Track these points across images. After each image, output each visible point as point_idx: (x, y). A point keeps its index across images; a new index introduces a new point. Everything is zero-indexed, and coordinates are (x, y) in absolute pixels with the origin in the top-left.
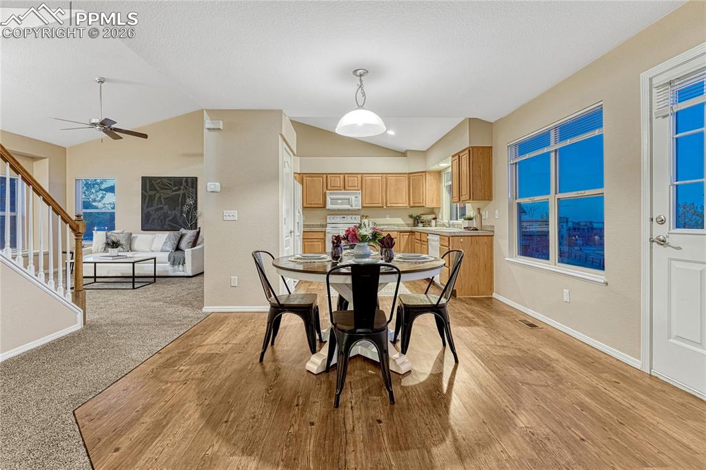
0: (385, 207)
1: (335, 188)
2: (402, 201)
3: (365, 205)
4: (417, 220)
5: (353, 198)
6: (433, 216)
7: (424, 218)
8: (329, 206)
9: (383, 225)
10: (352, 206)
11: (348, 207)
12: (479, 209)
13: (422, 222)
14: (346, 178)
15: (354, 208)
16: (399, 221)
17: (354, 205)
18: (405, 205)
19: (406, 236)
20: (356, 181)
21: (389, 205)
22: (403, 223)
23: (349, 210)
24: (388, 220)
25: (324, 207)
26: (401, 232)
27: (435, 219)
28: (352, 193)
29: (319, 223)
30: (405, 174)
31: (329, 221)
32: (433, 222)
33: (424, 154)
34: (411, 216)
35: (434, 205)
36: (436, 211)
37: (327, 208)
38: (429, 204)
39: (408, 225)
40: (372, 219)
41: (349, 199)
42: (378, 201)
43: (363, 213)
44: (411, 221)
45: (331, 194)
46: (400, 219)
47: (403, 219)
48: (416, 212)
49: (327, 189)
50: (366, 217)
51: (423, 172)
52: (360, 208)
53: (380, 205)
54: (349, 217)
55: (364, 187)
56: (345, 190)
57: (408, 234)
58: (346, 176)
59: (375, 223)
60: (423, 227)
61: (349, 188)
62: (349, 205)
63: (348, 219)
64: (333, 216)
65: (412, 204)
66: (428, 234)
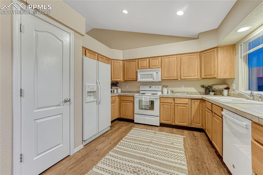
0: (179, 79)
1: (143, 68)
2: (195, 74)
3: (164, 78)
4: (208, 90)
5: (155, 73)
6: (226, 86)
7: (216, 87)
8: (139, 79)
9: (178, 92)
10: (154, 79)
11: (151, 80)
13: (213, 91)
14: (151, 60)
15: (155, 80)
16: (193, 90)
18: (197, 77)
19: (197, 103)
20: (157, 61)
21: (183, 78)
22: (196, 91)
23: (153, 82)
24: (183, 89)
25: (137, 80)
26: (192, 99)
27: (228, 88)
28: (154, 71)
29: (136, 90)
30: (197, 53)
31: (141, 89)
32: (225, 92)
34: (203, 86)
35: (227, 76)
36: (228, 82)
37: (138, 80)
38: (221, 75)
39: (201, 93)
40: (171, 88)
41: (152, 75)
42: (174, 74)
43: (163, 84)
44: (203, 90)
45: (140, 71)
46: (193, 88)
47: (195, 88)
48: (207, 83)
49: (138, 69)
50: (166, 87)
51: (217, 47)
52: (160, 80)
53: (176, 78)
54: (154, 86)
55: (163, 65)
56: (150, 68)
57: (199, 101)
58: (150, 59)
59: (172, 91)
60: (214, 95)
61: (153, 67)
62: (152, 78)
63: (154, 88)
64: (144, 86)
65: (203, 76)
66: (222, 109)
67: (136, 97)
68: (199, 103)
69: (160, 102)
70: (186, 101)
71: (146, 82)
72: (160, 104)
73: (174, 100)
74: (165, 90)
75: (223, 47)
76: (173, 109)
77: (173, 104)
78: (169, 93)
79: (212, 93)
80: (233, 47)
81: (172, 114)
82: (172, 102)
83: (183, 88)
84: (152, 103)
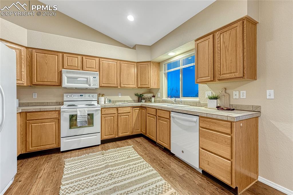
0: (119, 87)
1: (71, 67)
2: (132, 83)
3: (103, 85)
4: (140, 98)
5: (91, 78)
6: (152, 95)
7: (146, 96)
8: (65, 83)
9: (118, 101)
10: (90, 85)
11: (86, 86)
12: (225, 89)
13: (144, 99)
14: (84, 60)
15: (92, 86)
16: (128, 98)
17: (92, 85)
18: (134, 86)
19: (137, 110)
20: (94, 63)
21: (122, 86)
22: (131, 99)
23: (87, 89)
25: (60, 84)
26: (134, 107)
27: (154, 96)
28: (90, 74)
29: (55, 101)
30: (134, 62)
31: (65, 99)
32: (153, 99)
33: (150, 48)
34: (136, 95)
35: (155, 87)
36: (154, 91)
37: (63, 86)
38: (153, 86)
39: (135, 101)
40: (107, 97)
41: (87, 79)
42: (114, 82)
43: (99, 91)
44: (136, 98)
45: (67, 72)
47: (131, 97)
48: (140, 92)
49: (63, 67)
50: (103, 95)
51: (150, 62)
52: (98, 87)
53: (115, 85)
54: (87, 95)
55: (101, 69)
56: (83, 70)
57: (139, 108)
58: (84, 57)
59: (110, 100)
60: (145, 102)
61: (87, 69)
62: (87, 84)
63: (86, 97)
64: (70, 94)
65: (139, 86)
66: (170, 112)
67: (64, 112)
68: (138, 110)
69: (102, 114)
70: (129, 110)
71: (76, 88)
72: (101, 116)
73: (118, 110)
74: (102, 99)
75: (154, 63)
76: (116, 120)
77: (116, 115)
78: (106, 102)
79: (143, 101)
80: (159, 64)
81: (115, 126)
82: (115, 112)
83: (120, 96)
84: (91, 116)
